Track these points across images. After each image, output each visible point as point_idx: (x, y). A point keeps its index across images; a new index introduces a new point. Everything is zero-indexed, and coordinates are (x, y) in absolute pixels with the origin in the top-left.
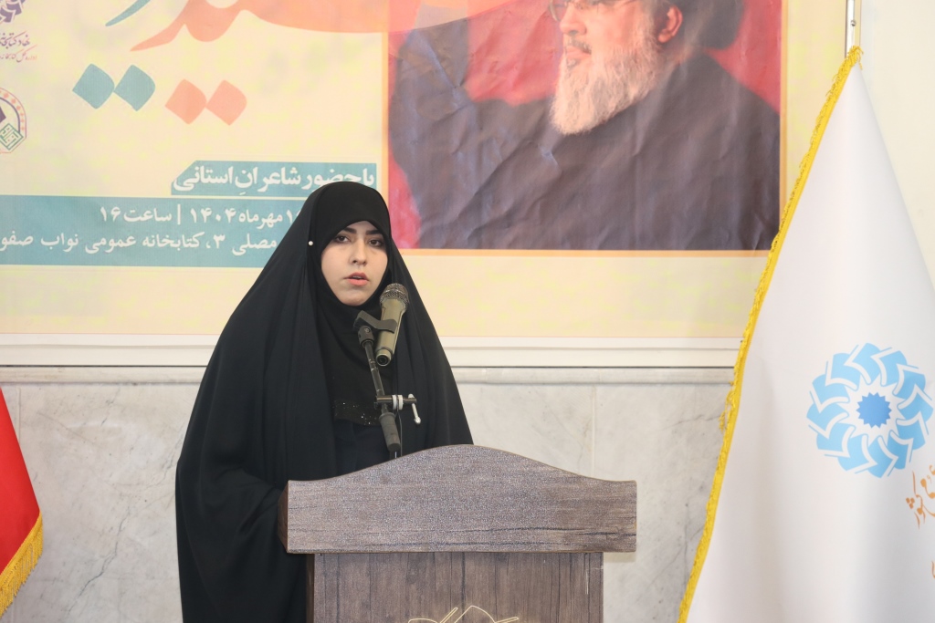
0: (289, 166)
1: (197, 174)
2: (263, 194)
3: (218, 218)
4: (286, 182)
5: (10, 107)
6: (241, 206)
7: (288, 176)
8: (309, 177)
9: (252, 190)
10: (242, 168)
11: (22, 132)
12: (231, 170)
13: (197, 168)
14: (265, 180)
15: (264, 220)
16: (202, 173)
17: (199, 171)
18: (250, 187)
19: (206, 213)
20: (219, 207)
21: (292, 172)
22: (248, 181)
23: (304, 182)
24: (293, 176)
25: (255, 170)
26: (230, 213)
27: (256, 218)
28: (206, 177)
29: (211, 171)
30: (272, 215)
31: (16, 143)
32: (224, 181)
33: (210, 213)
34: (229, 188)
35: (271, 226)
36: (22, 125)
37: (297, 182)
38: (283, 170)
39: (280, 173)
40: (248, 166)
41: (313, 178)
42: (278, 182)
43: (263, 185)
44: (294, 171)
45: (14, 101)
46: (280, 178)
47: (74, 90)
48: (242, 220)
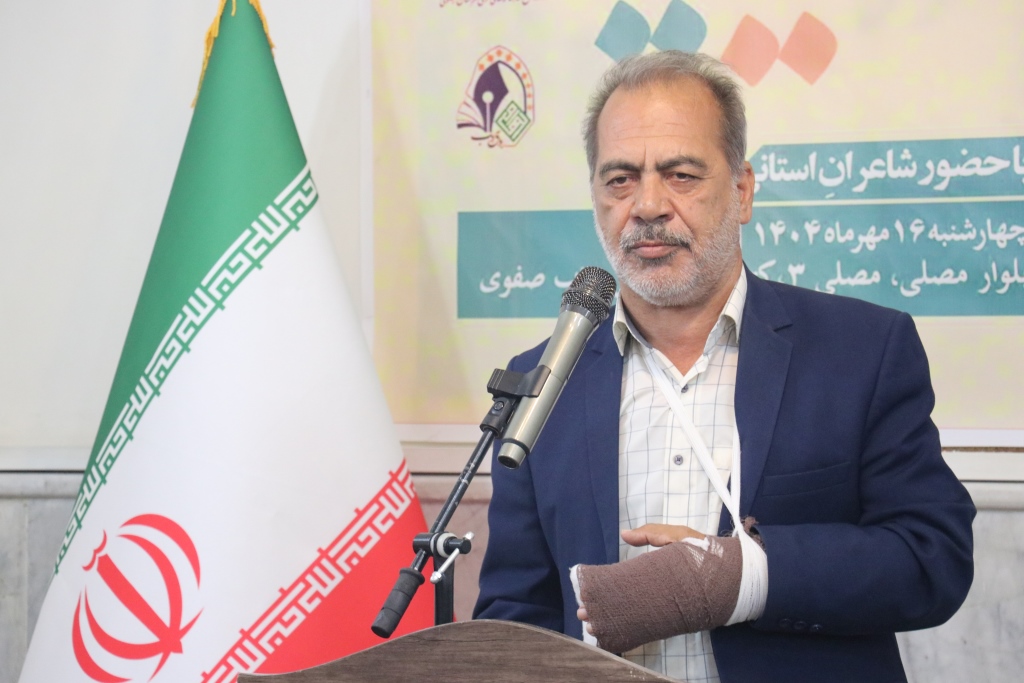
0: (899, 146)
1: (764, 167)
2: (860, 195)
3: (795, 236)
4: (894, 174)
5: (513, 75)
6: (827, 217)
7: (899, 163)
8: (930, 165)
9: (844, 190)
10: (828, 152)
11: (529, 113)
12: (813, 157)
13: (764, 158)
14: (863, 172)
15: (862, 239)
16: (772, 165)
17: (767, 162)
18: (841, 185)
19: (777, 230)
20: (796, 218)
21: (903, 157)
22: (838, 174)
23: (922, 172)
24: (905, 164)
25: (849, 157)
26: (811, 229)
27: (850, 235)
28: (777, 171)
29: (785, 161)
30: (873, 229)
31: (522, 130)
32: (803, 176)
33: (782, 230)
34: (812, 188)
35: (871, 248)
36: (529, 101)
37: (909, 173)
38: (890, 154)
39: (885, 160)
40: (839, 149)
41: (936, 165)
42: (881, 174)
43: (861, 179)
44: (906, 155)
45: (518, 66)
46: (884, 168)
47: (597, 43)
48: (829, 239)
